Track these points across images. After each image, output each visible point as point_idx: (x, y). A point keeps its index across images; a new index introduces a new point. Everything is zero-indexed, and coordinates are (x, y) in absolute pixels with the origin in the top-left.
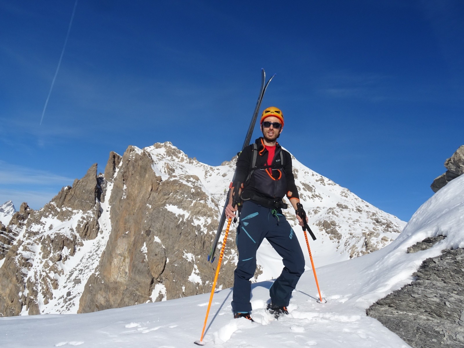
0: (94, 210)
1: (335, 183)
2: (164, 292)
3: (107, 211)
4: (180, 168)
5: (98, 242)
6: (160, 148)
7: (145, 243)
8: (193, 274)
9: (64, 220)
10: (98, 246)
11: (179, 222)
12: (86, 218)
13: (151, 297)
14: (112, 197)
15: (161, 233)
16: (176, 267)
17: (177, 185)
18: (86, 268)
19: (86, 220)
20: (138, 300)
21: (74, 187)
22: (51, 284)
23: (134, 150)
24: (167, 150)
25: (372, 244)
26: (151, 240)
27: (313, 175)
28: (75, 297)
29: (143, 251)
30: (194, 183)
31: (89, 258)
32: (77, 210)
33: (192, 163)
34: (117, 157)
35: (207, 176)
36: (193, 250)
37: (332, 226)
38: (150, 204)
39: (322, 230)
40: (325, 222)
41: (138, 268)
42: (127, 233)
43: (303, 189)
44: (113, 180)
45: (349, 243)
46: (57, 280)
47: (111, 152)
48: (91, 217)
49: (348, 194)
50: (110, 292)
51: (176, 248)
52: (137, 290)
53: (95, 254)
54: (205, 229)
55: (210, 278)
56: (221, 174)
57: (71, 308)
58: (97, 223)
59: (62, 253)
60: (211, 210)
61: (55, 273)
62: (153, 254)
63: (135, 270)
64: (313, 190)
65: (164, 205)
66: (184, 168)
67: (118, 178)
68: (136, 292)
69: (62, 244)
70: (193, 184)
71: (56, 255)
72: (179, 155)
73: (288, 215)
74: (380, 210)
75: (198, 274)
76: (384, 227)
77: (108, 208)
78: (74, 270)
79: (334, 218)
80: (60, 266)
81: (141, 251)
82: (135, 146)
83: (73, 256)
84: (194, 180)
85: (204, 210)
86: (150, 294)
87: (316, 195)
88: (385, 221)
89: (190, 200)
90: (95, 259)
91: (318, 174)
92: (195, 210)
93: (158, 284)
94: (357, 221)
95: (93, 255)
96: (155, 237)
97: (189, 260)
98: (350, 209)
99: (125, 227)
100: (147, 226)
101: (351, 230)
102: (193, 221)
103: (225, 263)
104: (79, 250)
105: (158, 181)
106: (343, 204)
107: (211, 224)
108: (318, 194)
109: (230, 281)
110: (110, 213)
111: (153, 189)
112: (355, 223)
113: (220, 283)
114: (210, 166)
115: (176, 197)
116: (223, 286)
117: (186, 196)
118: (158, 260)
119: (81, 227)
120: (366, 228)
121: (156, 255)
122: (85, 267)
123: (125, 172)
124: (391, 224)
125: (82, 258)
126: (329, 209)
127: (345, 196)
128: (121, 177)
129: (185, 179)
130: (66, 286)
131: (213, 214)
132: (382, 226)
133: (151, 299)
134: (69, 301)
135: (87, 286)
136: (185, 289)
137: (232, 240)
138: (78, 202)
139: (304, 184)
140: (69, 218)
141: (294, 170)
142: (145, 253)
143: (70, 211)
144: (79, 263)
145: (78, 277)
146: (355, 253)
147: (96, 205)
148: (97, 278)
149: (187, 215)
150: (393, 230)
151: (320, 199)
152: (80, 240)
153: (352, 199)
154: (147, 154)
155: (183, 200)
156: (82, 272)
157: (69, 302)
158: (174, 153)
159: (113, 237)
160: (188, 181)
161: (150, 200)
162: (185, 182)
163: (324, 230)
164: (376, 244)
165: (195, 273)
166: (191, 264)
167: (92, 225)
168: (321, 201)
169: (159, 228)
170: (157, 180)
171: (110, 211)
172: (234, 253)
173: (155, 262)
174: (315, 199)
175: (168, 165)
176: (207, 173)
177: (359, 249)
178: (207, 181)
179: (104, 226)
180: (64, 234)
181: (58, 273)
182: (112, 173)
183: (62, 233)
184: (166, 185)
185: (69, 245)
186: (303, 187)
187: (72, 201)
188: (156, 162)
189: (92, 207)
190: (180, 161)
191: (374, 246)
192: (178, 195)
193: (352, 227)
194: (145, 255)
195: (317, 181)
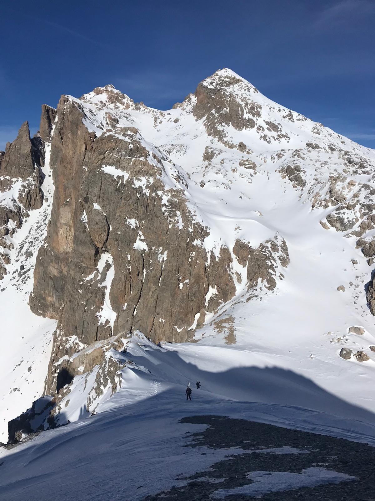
0: (34, 176)
1: (305, 118)
2: (111, 261)
3: (50, 176)
4: (124, 116)
5: (44, 211)
6: (101, 93)
7: (84, 211)
8: (138, 241)
9: (4, 191)
10: (45, 216)
11: (119, 185)
12: (26, 186)
13: (97, 267)
14: (52, 159)
15: (100, 198)
16: (120, 234)
17: (113, 142)
18: (35, 240)
19: (27, 188)
20: (84, 271)
21: (7, 152)
22: (2, 259)
23: (68, 101)
24: (109, 95)
25: (337, 190)
26: (90, 207)
27: (280, 110)
28: (29, 270)
29: (83, 220)
30: (132, 136)
31: (38, 228)
32: (16, 178)
33: (140, 109)
34: (50, 111)
35: (157, 123)
36: (136, 215)
37: (296, 172)
38: (86, 166)
39: (285, 177)
40: (289, 167)
41: (80, 239)
42: (68, 200)
43: (268, 129)
44: (50, 138)
45: (313, 190)
46: (8, 255)
47: (43, 106)
48: (33, 185)
49: (321, 129)
50: (61, 263)
51: (118, 214)
52: (82, 262)
53: (43, 224)
54: (147, 191)
55: (156, 243)
56: (173, 120)
57: (26, 281)
58: (40, 190)
59: (8, 227)
60: (153, 167)
61: (4, 248)
62: (94, 223)
63: (77, 241)
64: (279, 130)
65: (100, 166)
66: (129, 117)
67: (54, 136)
68: (81, 263)
69: (6, 217)
70: (131, 138)
71: (2, 229)
72: (124, 100)
73: (247, 163)
74: (359, 145)
75: (143, 241)
76: (357, 168)
77: (50, 172)
78: (24, 243)
79: (300, 163)
80: (8, 240)
81: (82, 220)
82: (68, 96)
83: (20, 228)
84: (132, 134)
85: (145, 168)
86: (96, 265)
87: (283, 135)
88: (358, 160)
89: (129, 157)
90: (44, 230)
91: (285, 108)
92: (135, 170)
93: (104, 253)
94: (326, 163)
95: (41, 225)
96: (94, 203)
97: (132, 227)
98: (321, 148)
99: (65, 194)
100: (83, 192)
101: (317, 175)
102: (133, 183)
103: (170, 227)
104: (26, 221)
105: (91, 139)
106: (314, 143)
107: (153, 184)
108: (285, 134)
109: (174, 245)
110: (53, 177)
111: (87, 148)
112: (323, 165)
113: (165, 249)
114: (159, 111)
115: (112, 155)
116: (168, 252)
117: (124, 153)
118: (100, 229)
119: (23, 196)
120: (336, 170)
121: (97, 223)
122: (35, 238)
123: (62, 129)
124: (365, 163)
125: (31, 230)
126: (295, 151)
127: (317, 133)
128: (58, 135)
129: (121, 133)
130: (18, 260)
131: (156, 172)
132: (354, 166)
133: (97, 270)
134: (23, 274)
135: (38, 258)
136: (131, 257)
137: (177, 201)
138: (15, 168)
139: (268, 123)
140: (9, 187)
141: (257, 107)
142: (86, 222)
143: (9, 180)
144: (28, 235)
145: (29, 249)
146: (317, 202)
147: (35, 170)
148: (46, 250)
149: (127, 176)
150: (362, 171)
151: (287, 139)
152: (24, 210)
153: (325, 136)
154: (76, 105)
155: (120, 158)
156: (32, 244)
157: (23, 276)
158: (117, 99)
159: (56, 205)
160: (125, 135)
161: (86, 161)
162: (121, 137)
163: (287, 177)
164: (341, 190)
165: (140, 240)
166: (135, 231)
167: (35, 194)
168: (288, 142)
169: (97, 194)
170: (91, 137)
171: (53, 176)
172: (179, 215)
173: (97, 231)
174: (281, 139)
175: (109, 115)
176: (157, 120)
177: (323, 197)
178: (157, 130)
179: (48, 193)
180: (6, 206)
181: (7, 247)
182: (48, 131)
183: (3, 206)
184: (100, 142)
185: (13, 217)
186: (268, 126)
187: (9, 168)
188: (95, 113)
189: (31, 173)
190: (125, 108)
191: (339, 193)
192: (115, 153)
193: (319, 171)
194: (86, 224)
195: (284, 117)
